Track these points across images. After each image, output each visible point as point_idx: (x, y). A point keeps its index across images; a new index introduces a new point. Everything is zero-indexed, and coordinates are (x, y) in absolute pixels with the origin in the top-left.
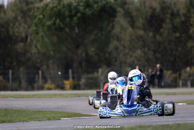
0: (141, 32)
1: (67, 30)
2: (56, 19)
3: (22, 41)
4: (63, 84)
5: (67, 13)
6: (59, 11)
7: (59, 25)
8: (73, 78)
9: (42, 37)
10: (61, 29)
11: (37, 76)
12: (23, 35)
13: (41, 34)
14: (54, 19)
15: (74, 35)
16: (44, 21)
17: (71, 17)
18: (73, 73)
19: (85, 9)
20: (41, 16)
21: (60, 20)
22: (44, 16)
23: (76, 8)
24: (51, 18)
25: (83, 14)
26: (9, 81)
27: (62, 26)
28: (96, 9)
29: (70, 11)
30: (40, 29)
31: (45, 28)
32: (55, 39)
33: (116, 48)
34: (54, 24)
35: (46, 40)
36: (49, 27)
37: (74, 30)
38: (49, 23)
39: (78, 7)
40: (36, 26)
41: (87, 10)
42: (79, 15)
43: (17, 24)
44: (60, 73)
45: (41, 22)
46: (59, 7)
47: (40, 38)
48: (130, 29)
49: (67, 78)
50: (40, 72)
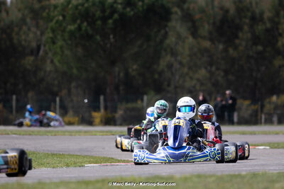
0: (207, 44)
1: (98, 37)
2: (82, 22)
3: (32, 53)
4: (91, 116)
5: (98, 13)
6: (87, 10)
7: (86, 30)
8: (106, 108)
9: (61, 47)
10: (89, 37)
11: (53, 104)
12: (34, 44)
13: (60, 43)
14: (79, 21)
15: (108, 46)
16: (64, 24)
17: (104, 19)
18: (105, 100)
19: (124, 8)
20: (61, 18)
21: (88, 24)
22: (64, 17)
23: (112, 6)
24: (74, 21)
25: (122, 15)
26: (11, 112)
27: (90, 32)
28: (141, 9)
29: (103, 11)
30: (59, 37)
31: (66, 35)
32: (80, 51)
33: (170, 66)
34: (79, 28)
35: (67, 52)
36: (72, 33)
37: (109, 39)
38: (72, 27)
39: (115, 5)
40: (53, 31)
41: (128, 9)
42: (116, 16)
43: (25, 28)
44: (86, 101)
45: (61, 25)
46: (86, 5)
47: (58, 50)
48: (191, 39)
49: (97, 109)
50: (58, 99)
